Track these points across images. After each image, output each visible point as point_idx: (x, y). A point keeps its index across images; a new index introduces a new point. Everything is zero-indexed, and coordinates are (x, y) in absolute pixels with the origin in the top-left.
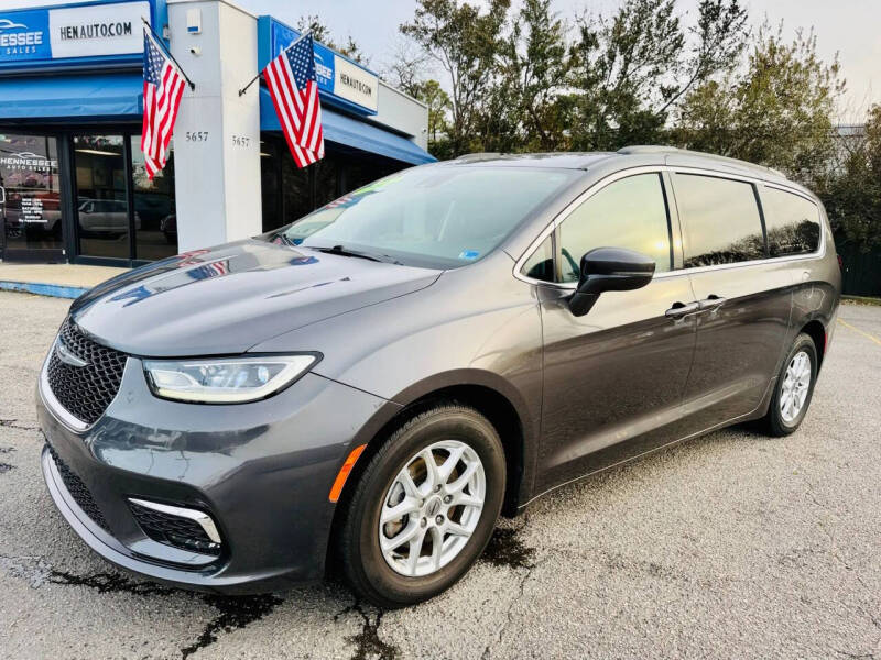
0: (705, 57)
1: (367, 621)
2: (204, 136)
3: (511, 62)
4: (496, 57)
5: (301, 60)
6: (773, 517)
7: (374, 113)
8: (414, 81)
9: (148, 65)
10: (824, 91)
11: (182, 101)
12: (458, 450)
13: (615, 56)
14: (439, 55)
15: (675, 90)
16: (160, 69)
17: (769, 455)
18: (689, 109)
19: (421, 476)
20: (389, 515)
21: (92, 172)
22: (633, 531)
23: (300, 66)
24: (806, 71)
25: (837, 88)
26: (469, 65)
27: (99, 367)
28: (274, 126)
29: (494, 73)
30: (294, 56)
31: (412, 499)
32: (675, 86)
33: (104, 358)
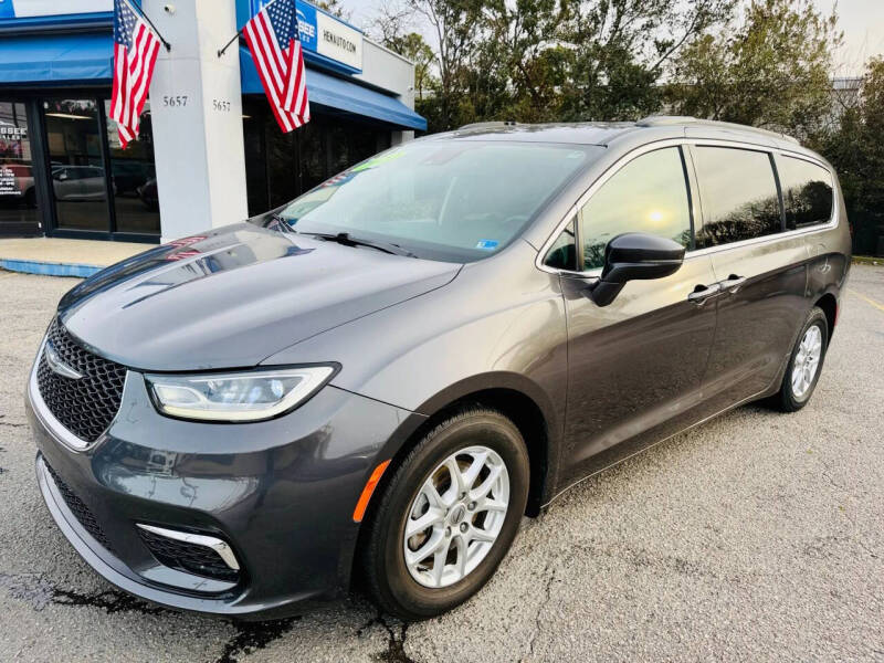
0: (701, 8)
1: (392, 634)
2: (182, 101)
3: (499, 15)
4: (484, 10)
5: (283, 18)
6: (792, 501)
7: (359, 72)
8: (399, 36)
9: (118, 25)
10: (822, 45)
11: (157, 62)
12: (481, 455)
13: (608, 7)
14: (423, 8)
15: (670, 44)
16: (132, 29)
17: (782, 433)
18: (685, 65)
19: (444, 484)
20: (413, 528)
21: (64, 138)
22: (655, 523)
23: (282, 24)
24: (804, 23)
25: (835, 40)
26: (456, 18)
27: (96, 380)
28: (256, 89)
29: (481, 26)
30: (275, 13)
31: (436, 510)
32: (670, 40)
33: (101, 370)
